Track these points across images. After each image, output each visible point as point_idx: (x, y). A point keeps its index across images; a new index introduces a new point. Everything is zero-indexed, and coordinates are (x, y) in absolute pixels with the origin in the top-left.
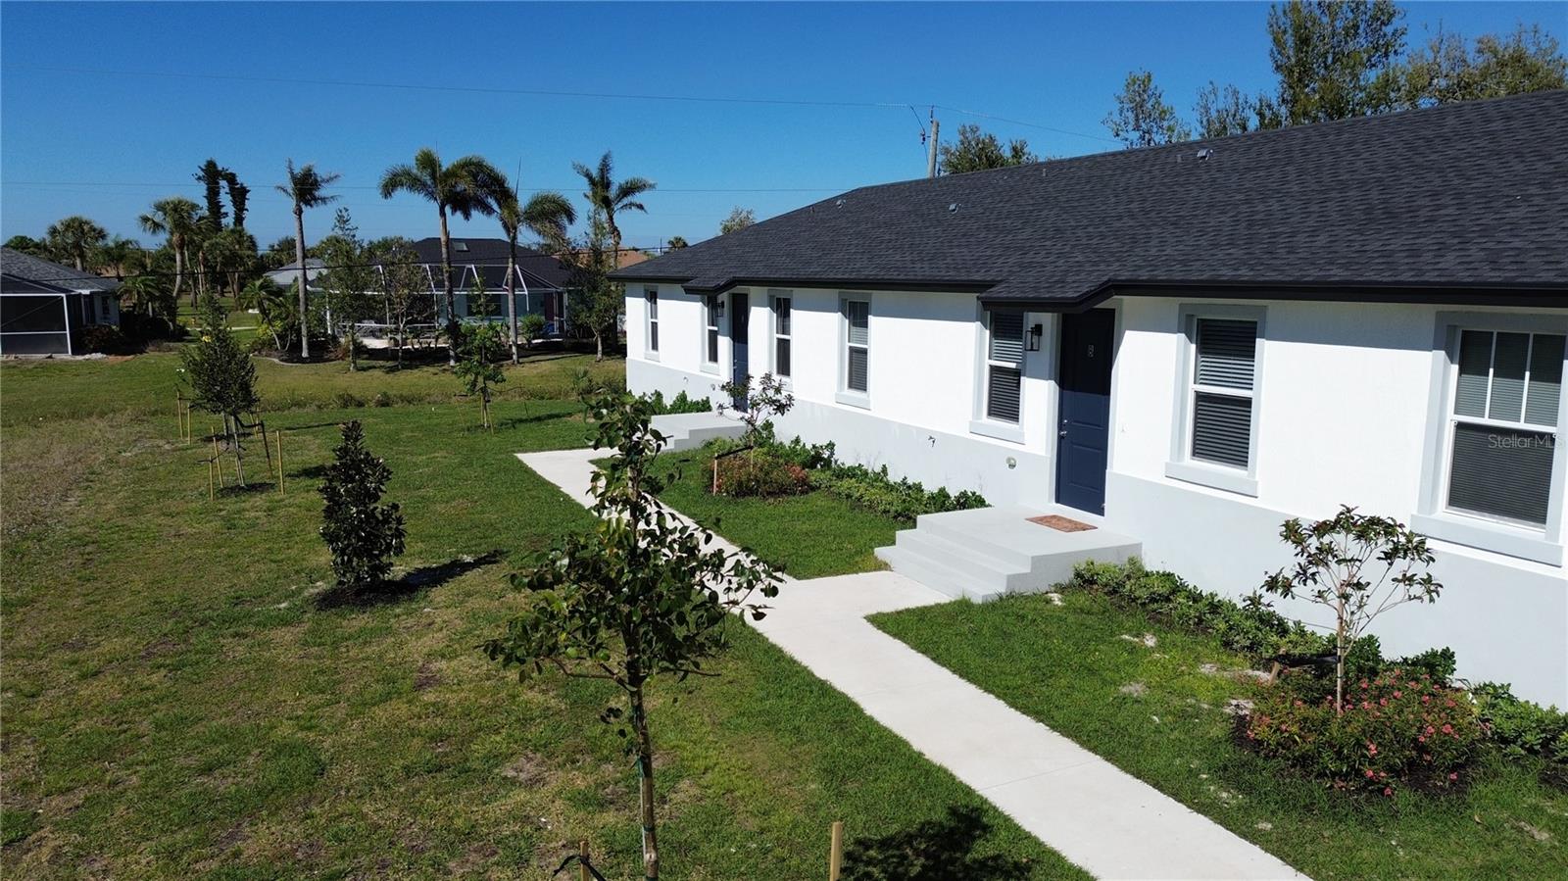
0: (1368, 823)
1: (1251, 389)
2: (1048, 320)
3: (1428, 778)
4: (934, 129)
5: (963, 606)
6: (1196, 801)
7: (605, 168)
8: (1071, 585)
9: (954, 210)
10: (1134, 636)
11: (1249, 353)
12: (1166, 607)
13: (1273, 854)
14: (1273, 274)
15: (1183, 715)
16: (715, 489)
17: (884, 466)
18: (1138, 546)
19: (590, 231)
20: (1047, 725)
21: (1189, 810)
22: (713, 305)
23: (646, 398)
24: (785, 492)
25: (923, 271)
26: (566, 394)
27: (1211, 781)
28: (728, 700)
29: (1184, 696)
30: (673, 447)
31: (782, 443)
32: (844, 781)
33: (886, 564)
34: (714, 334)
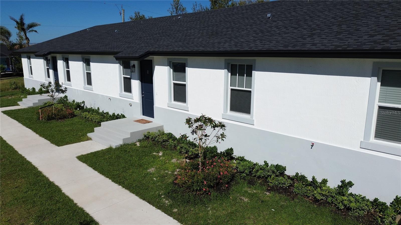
0: (204, 204)
1: (185, 82)
2: (136, 63)
3: (221, 187)
4: (123, 11)
5: (110, 149)
6: (158, 205)
7: (22, 19)
8: (143, 139)
9: (117, 32)
10: (156, 153)
11: (184, 71)
12: (167, 143)
13: (175, 219)
14: (187, 49)
15: (163, 176)
16: (41, 119)
17: (98, 107)
18: (162, 126)
19: (18, 38)
20: (122, 186)
21: (156, 209)
22: (46, 59)
23: (30, 90)
24: (66, 118)
26: (8, 90)
27: (164, 198)
28: (13, 194)
29: (165, 170)
30: (32, 105)
31: (70, 102)
32: (44, 219)
33: (90, 138)
34: (48, 69)
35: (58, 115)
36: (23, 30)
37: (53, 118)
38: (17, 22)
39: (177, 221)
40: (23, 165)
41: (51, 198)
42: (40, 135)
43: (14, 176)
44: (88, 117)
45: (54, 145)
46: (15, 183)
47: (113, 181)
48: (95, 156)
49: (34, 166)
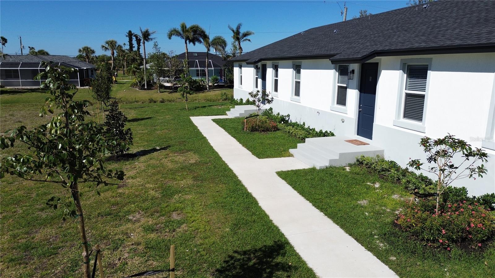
1: (425, 91)
2: (356, 67)
4: (345, 10)
5: (313, 170)
6: (369, 246)
7: (239, 28)
8: (355, 164)
9: (335, 32)
10: (371, 183)
11: (424, 76)
12: (387, 173)
13: (392, 270)
14: (433, 44)
15: (378, 213)
16: (245, 129)
17: (304, 122)
18: (383, 151)
19: (232, 48)
20: (324, 213)
21: (365, 249)
22: (257, 68)
23: (238, 101)
24: (269, 131)
25: (317, 52)
26: (219, 100)
27: (378, 239)
28: (214, 198)
29: (381, 206)
30: (239, 116)
31: (274, 115)
32: (239, 229)
33: (292, 155)
34: (257, 79)
35: (262, 127)
36: (238, 39)
37: (257, 130)
38: (233, 31)
39: (395, 273)
40: (225, 171)
41: (248, 208)
42: (243, 145)
43: (216, 180)
44: (291, 132)
45: (255, 157)
46: (217, 188)
47: (314, 205)
48: (295, 174)
49: (235, 174)
